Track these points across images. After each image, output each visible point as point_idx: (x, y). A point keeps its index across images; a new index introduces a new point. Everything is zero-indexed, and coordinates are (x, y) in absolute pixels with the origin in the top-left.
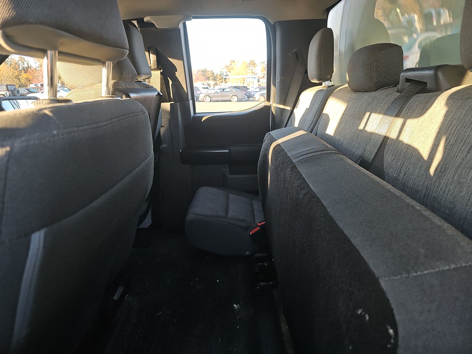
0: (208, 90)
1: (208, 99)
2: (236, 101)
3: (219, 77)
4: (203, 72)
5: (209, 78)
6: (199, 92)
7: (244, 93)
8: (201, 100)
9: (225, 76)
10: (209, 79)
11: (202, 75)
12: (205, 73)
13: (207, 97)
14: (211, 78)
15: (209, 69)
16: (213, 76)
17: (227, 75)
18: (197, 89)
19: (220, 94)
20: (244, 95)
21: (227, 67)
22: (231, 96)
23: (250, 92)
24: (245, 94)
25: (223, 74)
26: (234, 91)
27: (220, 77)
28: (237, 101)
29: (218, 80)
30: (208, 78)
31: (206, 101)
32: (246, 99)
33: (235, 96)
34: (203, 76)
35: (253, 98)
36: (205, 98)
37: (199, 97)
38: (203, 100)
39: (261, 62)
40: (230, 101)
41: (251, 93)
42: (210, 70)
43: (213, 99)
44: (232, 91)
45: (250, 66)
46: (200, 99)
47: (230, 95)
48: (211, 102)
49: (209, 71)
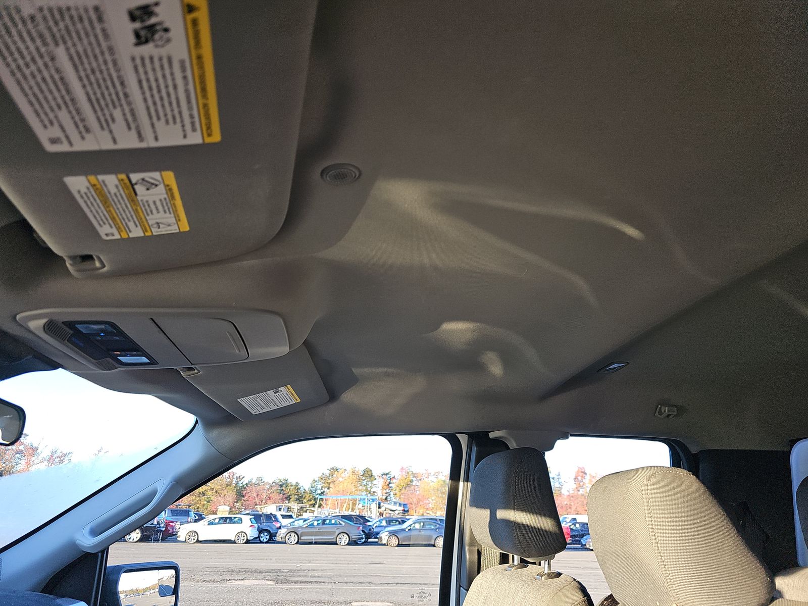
0: (291, 520)
1: (294, 538)
2: (346, 543)
3: (308, 496)
4: (281, 486)
5: (290, 497)
6: (278, 525)
7: (361, 528)
8: (281, 540)
9: (320, 495)
10: (289, 500)
11: (278, 491)
12: (284, 488)
13: (293, 535)
14: (293, 498)
15: (292, 481)
16: (298, 495)
17: (322, 493)
18: (274, 519)
19: (317, 530)
20: (361, 532)
21: (324, 479)
22: (337, 534)
23: (371, 528)
24: (363, 531)
25: (315, 490)
26: (344, 524)
27: (310, 496)
28: (348, 544)
29: (306, 501)
30: (288, 498)
31: (289, 542)
32: (363, 540)
33: (345, 535)
34: (280, 493)
35: (377, 538)
36: (287, 537)
37: (277, 535)
38: (283, 540)
39: (382, 473)
40: (335, 543)
41: (373, 528)
42: (294, 483)
43: (302, 538)
44: (340, 524)
45: (364, 478)
46: (278, 538)
47: (335, 532)
48: (298, 546)
49: (292, 486)
